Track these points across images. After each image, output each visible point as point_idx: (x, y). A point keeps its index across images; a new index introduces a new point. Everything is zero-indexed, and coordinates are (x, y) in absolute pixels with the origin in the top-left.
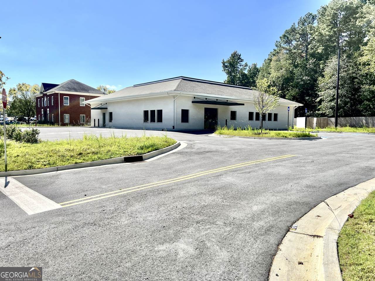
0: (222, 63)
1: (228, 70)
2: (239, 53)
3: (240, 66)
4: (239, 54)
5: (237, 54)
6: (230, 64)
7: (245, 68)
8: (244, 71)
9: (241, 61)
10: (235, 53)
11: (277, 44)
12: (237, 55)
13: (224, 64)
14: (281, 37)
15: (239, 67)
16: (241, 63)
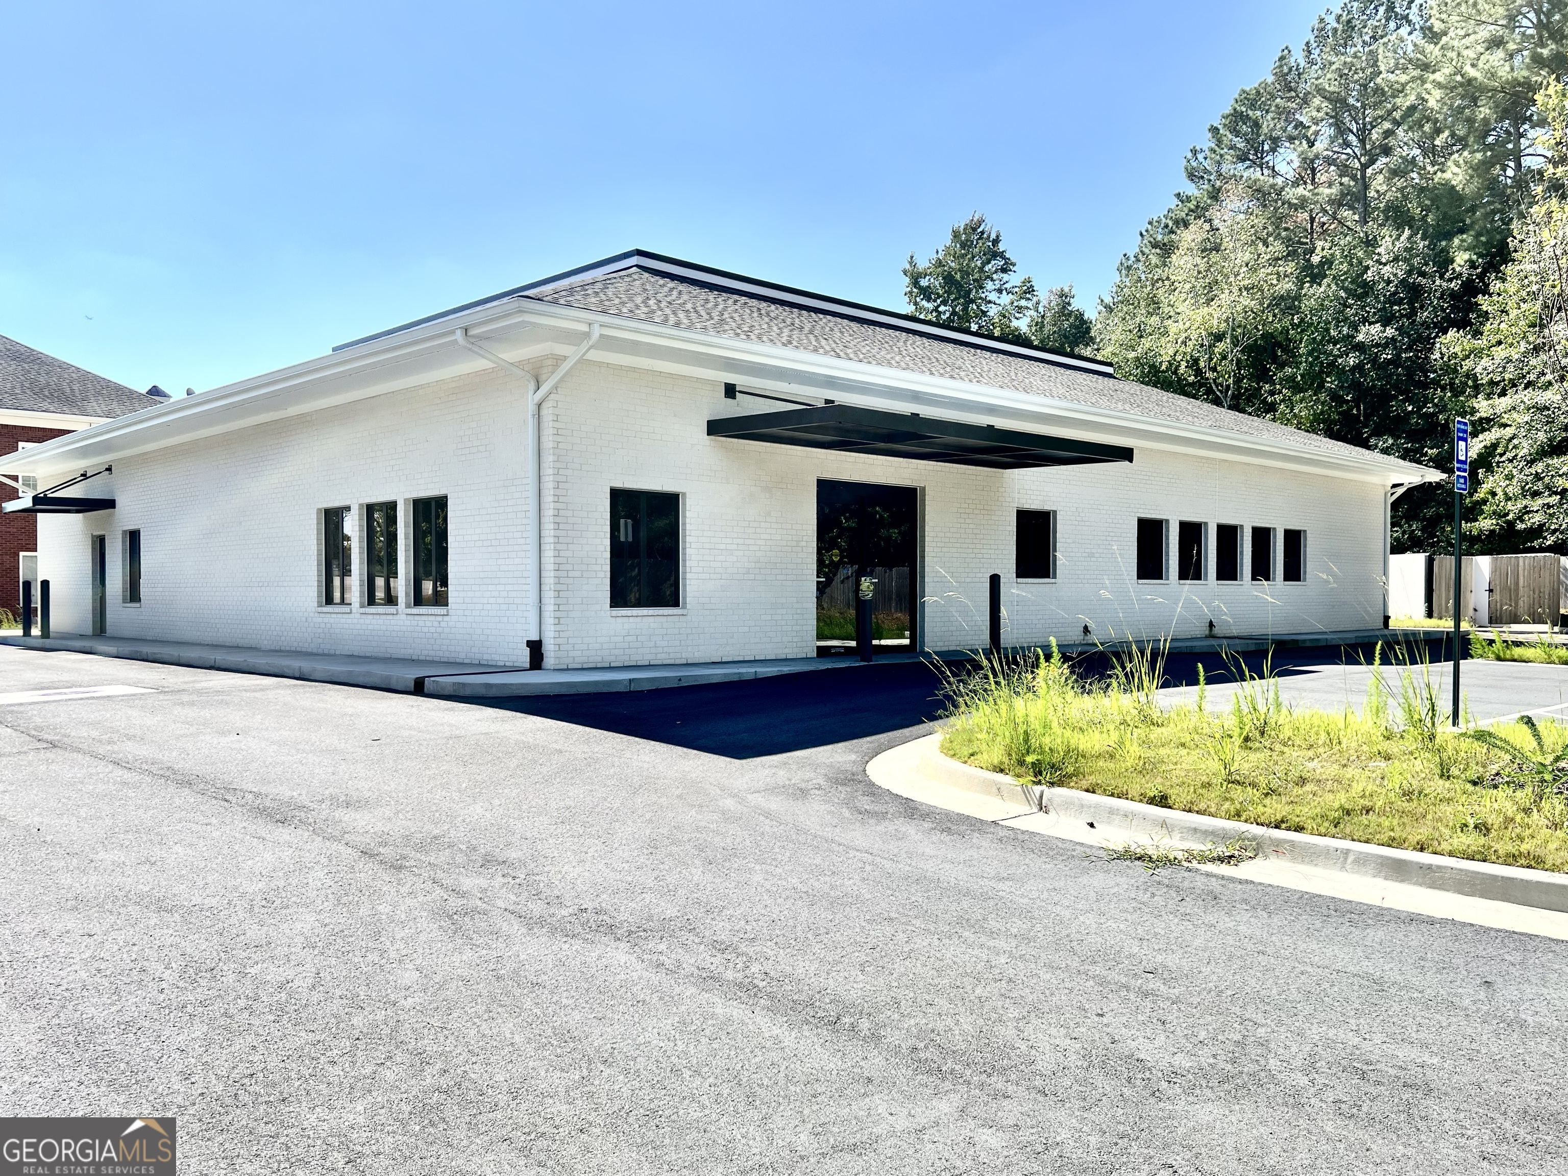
0: (905, 272)
1: (936, 309)
2: (991, 227)
3: (1000, 291)
4: (993, 236)
5: (982, 233)
6: (949, 279)
7: (1020, 308)
8: (1015, 323)
9: (1004, 270)
10: (973, 228)
11: (1194, 164)
12: (980, 238)
13: (916, 283)
14: (1214, 130)
15: (993, 296)
16: (1005, 277)
